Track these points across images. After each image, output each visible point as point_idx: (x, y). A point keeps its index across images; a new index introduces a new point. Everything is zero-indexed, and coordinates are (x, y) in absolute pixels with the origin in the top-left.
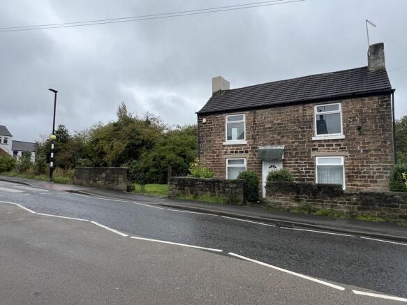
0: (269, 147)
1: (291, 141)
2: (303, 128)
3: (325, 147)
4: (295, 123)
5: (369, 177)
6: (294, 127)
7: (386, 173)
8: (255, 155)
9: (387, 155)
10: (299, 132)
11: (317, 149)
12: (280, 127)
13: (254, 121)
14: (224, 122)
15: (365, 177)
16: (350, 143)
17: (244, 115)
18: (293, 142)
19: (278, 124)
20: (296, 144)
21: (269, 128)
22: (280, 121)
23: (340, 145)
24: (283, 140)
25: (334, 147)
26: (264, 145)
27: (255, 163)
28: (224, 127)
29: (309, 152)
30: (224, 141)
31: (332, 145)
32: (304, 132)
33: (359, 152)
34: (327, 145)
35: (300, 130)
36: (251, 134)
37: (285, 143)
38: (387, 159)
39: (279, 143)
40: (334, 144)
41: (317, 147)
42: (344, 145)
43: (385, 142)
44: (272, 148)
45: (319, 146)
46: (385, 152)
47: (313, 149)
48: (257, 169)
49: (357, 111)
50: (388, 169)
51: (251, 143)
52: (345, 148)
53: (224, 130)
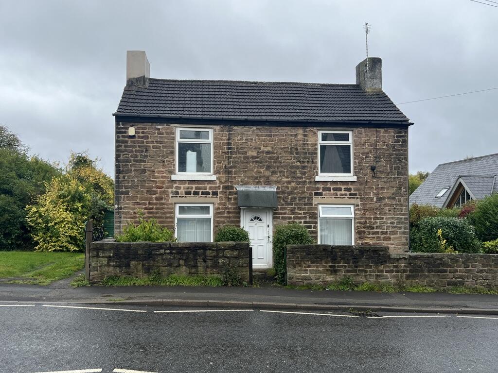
0: (252, 188)
1: (285, 179)
2: (304, 162)
3: (332, 191)
4: (292, 153)
5: (383, 233)
6: (291, 160)
7: (400, 228)
8: (229, 199)
9: (401, 205)
10: (297, 167)
11: (321, 194)
12: (270, 158)
13: (229, 144)
14: (174, 139)
15: (378, 233)
16: (362, 187)
17: (211, 131)
18: (289, 183)
19: (268, 153)
20: (293, 184)
21: (253, 157)
22: (269, 149)
23: (350, 190)
24: (274, 178)
25: (343, 192)
26: (245, 183)
27: (229, 213)
28: (173, 147)
29: (310, 198)
30: (172, 172)
31: (340, 190)
32: (304, 167)
33: (372, 200)
34: (335, 189)
35: (298, 164)
36: (223, 164)
37: (277, 182)
38: (401, 210)
39: (268, 183)
40: (343, 187)
41: (321, 191)
42: (355, 190)
43: (400, 189)
44: (257, 189)
45: (324, 189)
46: (400, 201)
47: (316, 194)
48: (232, 222)
49: (371, 145)
50: (402, 223)
51: (223, 180)
52: (356, 194)
53: (173, 153)
